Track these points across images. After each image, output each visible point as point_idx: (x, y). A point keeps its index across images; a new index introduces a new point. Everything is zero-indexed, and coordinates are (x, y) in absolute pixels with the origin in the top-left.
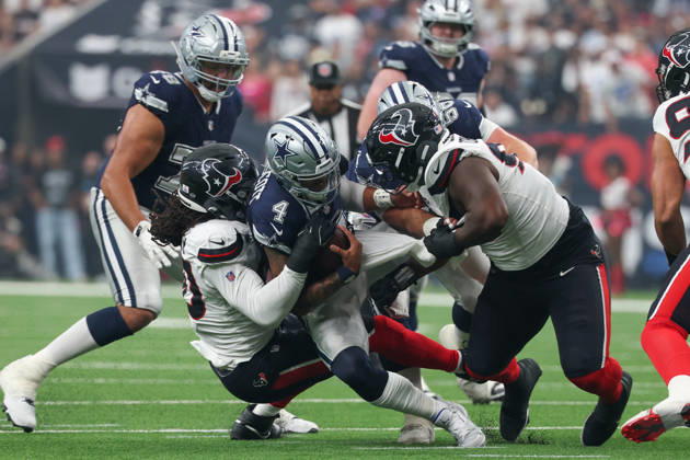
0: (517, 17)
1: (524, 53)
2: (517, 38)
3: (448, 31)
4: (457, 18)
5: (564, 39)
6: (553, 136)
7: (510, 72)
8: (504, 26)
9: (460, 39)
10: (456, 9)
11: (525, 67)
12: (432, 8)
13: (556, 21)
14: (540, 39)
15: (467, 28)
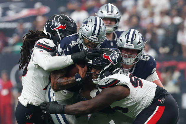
0: (157, 10)
1: (160, 26)
2: (157, 20)
3: (109, 22)
4: (113, 16)
5: (177, 20)
6: (173, 63)
7: (154, 35)
8: (152, 14)
9: (114, 25)
10: (112, 12)
11: (160, 32)
12: (101, 12)
13: (174, 12)
14: (167, 20)
15: (117, 20)
